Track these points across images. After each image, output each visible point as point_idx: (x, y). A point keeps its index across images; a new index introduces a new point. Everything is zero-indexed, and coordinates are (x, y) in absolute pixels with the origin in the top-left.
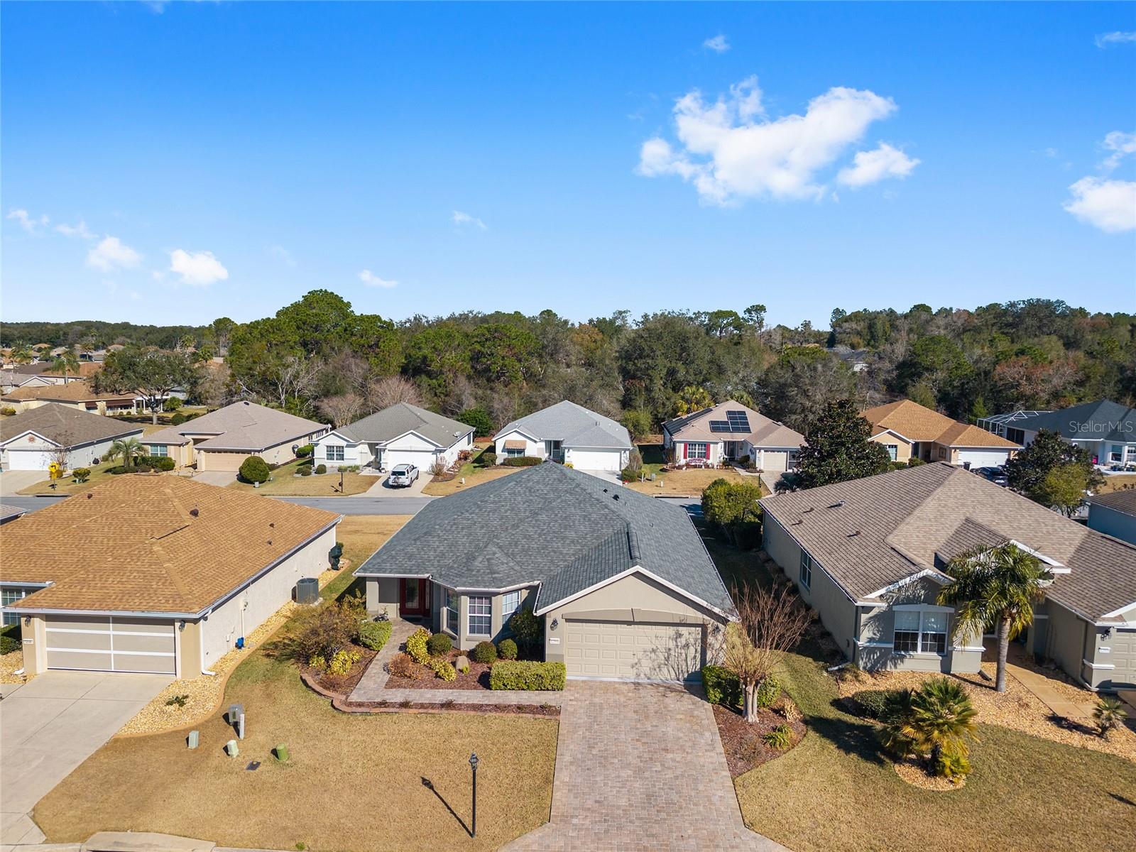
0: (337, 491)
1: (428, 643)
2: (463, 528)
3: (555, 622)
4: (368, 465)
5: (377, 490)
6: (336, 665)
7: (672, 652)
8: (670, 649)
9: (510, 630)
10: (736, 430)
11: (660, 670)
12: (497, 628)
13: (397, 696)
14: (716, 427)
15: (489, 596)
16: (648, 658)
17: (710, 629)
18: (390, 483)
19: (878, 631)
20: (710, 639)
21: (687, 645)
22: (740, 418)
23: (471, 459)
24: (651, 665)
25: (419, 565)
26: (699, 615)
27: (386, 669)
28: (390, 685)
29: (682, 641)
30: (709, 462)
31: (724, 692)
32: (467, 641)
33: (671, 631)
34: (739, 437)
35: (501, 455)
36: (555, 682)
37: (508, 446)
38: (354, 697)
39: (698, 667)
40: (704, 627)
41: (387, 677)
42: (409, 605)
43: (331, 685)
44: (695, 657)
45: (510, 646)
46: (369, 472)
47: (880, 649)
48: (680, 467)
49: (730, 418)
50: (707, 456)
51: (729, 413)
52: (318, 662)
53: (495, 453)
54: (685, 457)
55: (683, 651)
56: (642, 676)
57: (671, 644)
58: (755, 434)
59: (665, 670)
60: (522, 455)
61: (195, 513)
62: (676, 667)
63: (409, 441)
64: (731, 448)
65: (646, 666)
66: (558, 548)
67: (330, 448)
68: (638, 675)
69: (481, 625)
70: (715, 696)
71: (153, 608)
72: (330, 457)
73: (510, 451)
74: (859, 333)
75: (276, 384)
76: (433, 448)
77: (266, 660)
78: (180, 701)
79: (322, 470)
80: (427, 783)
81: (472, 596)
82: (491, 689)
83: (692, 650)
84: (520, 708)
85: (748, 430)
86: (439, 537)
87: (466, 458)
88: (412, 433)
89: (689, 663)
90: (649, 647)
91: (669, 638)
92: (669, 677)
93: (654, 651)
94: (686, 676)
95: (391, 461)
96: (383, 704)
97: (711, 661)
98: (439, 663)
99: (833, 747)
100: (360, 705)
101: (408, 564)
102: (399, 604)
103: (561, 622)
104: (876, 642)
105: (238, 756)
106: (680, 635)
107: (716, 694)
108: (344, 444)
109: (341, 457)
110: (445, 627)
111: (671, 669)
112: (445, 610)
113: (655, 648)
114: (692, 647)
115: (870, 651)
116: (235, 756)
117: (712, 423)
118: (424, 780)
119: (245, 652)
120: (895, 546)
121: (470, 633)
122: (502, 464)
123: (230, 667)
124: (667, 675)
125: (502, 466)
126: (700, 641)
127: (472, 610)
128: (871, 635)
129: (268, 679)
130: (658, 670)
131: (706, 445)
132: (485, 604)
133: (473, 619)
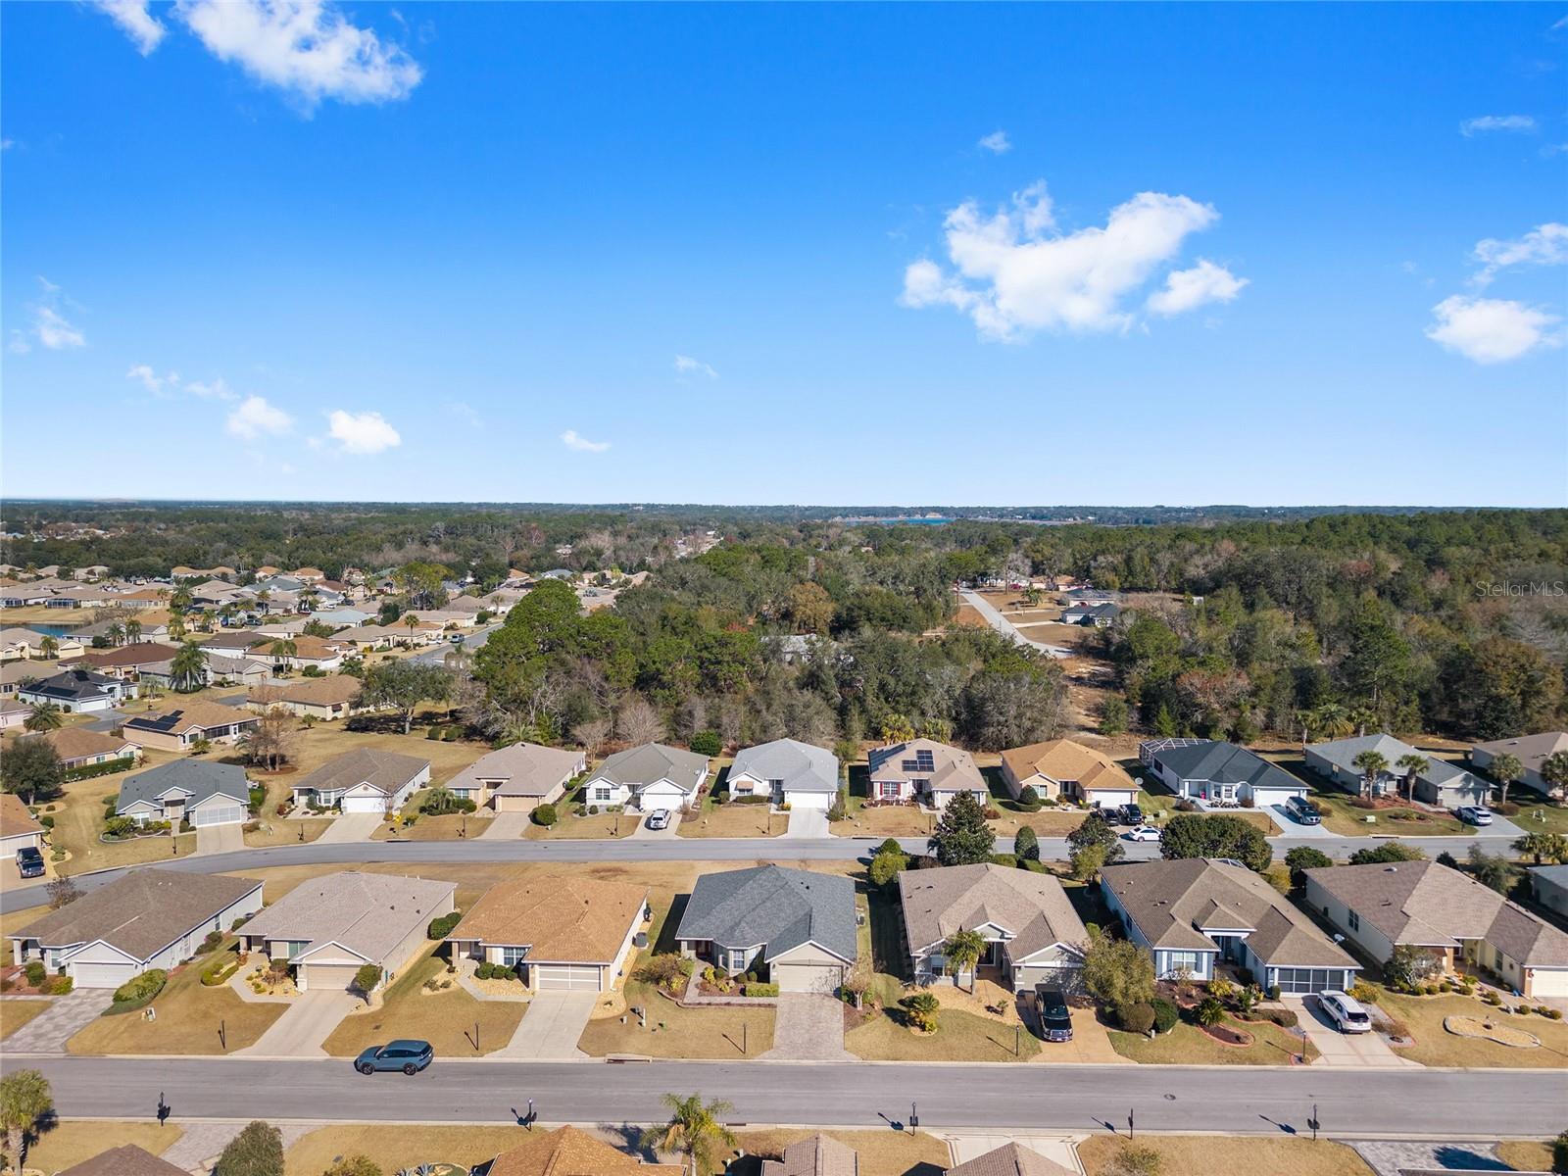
0: (612, 834)
3: (774, 966)
4: (628, 803)
5: (641, 833)
6: (674, 985)
7: (828, 979)
8: (827, 977)
10: (923, 769)
11: (822, 987)
12: (747, 966)
13: (705, 1000)
14: (908, 766)
16: (817, 981)
17: (844, 968)
18: (652, 826)
19: (925, 967)
20: (844, 973)
21: (835, 975)
22: (928, 757)
23: (708, 791)
24: (819, 984)
25: (707, 934)
26: (839, 962)
27: (697, 986)
28: (700, 995)
29: (833, 973)
30: (900, 798)
32: (733, 972)
33: (826, 969)
34: (924, 775)
35: (734, 794)
36: (775, 993)
37: (740, 787)
38: (686, 1001)
39: (840, 985)
40: (841, 967)
41: (698, 991)
42: (700, 951)
43: (674, 995)
44: (838, 981)
46: (630, 811)
47: (925, 976)
49: (919, 757)
50: (898, 792)
51: (919, 752)
52: (663, 983)
53: (728, 790)
54: (881, 794)
55: (832, 978)
57: (827, 975)
59: (824, 987)
60: (749, 794)
61: (587, 902)
62: (830, 985)
63: (662, 786)
64: (920, 785)
66: (776, 923)
67: (599, 790)
68: (813, 989)
69: (739, 964)
71: (590, 961)
72: (599, 797)
73: (741, 790)
75: (526, 703)
76: (681, 791)
77: (637, 982)
78: (610, 1003)
79: (594, 810)
80: (724, 1036)
81: (735, 950)
83: (837, 977)
84: (760, 1005)
85: (931, 769)
86: (715, 915)
88: (662, 780)
89: (835, 983)
90: (818, 976)
91: (826, 972)
92: (826, 991)
93: (820, 978)
94: (834, 990)
95: (650, 803)
96: (699, 1004)
98: (722, 984)
99: (890, 1021)
100: (690, 1004)
101: (702, 933)
103: (777, 965)
104: (924, 972)
105: (646, 1027)
106: (830, 971)
108: (610, 787)
109: (608, 798)
110: (721, 964)
111: (827, 987)
112: (721, 956)
113: (820, 976)
115: (921, 976)
116: (644, 1027)
117: (905, 762)
118: (723, 1034)
120: (939, 924)
122: (734, 801)
125: (735, 804)
126: (840, 973)
127: (735, 957)
128: (921, 969)
129: (643, 992)
131: (898, 785)
133: (735, 961)
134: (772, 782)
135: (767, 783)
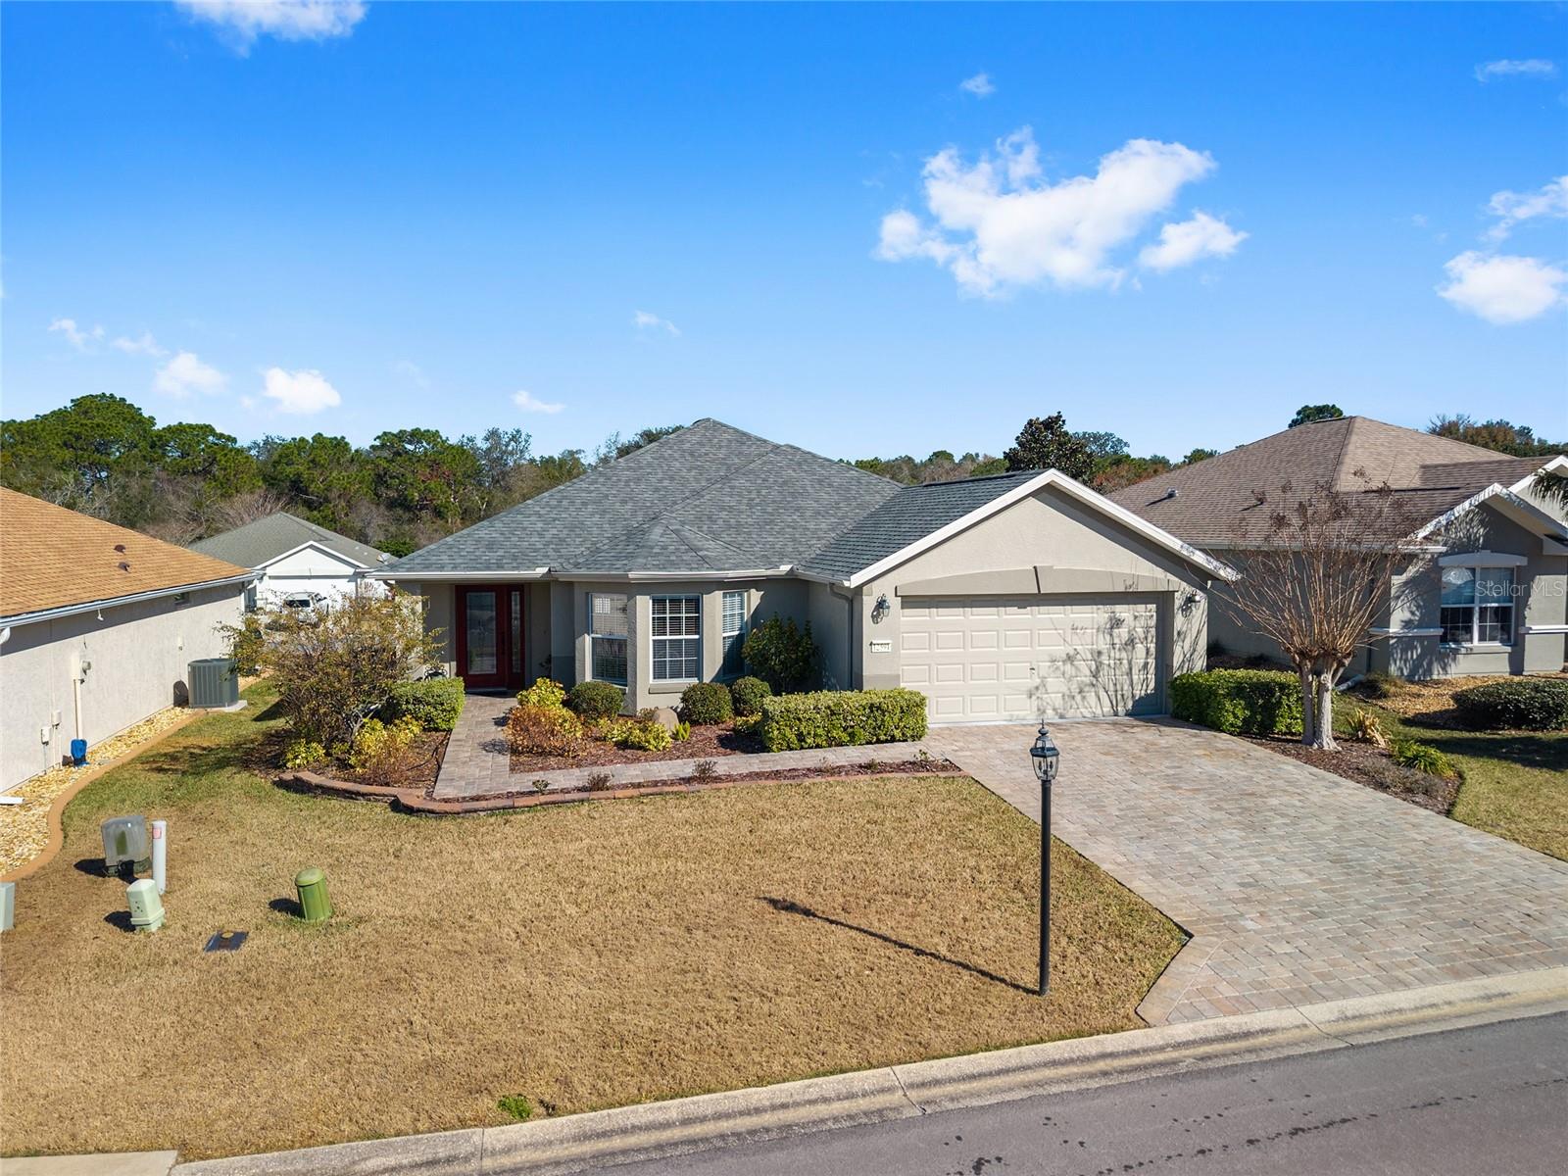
1: (566, 699)
7: (1104, 659)
8: (1100, 653)
9: (740, 659)
11: (1084, 698)
15: (693, 594)
19: (1418, 607)
21: (1131, 642)
25: (515, 558)
27: (492, 746)
28: (522, 768)
29: (1122, 633)
31: (1250, 706)
32: (657, 693)
33: (1099, 614)
38: (447, 792)
44: (1146, 664)
45: (752, 683)
47: (1420, 639)
55: (1124, 655)
56: (1050, 712)
57: (1103, 644)
59: (1091, 697)
62: (1112, 688)
63: (306, 559)
69: (678, 659)
70: (1236, 716)
77: (160, 778)
82: (768, 750)
83: (1140, 648)
88: (311, 547)
89: (1135, 677)
91: (1098, 630)
92: (1099, 711)
93: (1070, 659)
94: (1130, 705)
98: (619, 729)
102: (454, 664)
106: (1117, 623)
107: (1234, 713)
110: (587, 674)
111: (1102, 694)
112: (586, 643)
114: (1140, 645)
115: (1406, 643)
119: (93, 773)
121: (654, 678)
123: (62, 791)
124: (1096, 705)
127: (659, 627)
128: (1407, 615)
129: (185, 799)
130: (1078, 698)
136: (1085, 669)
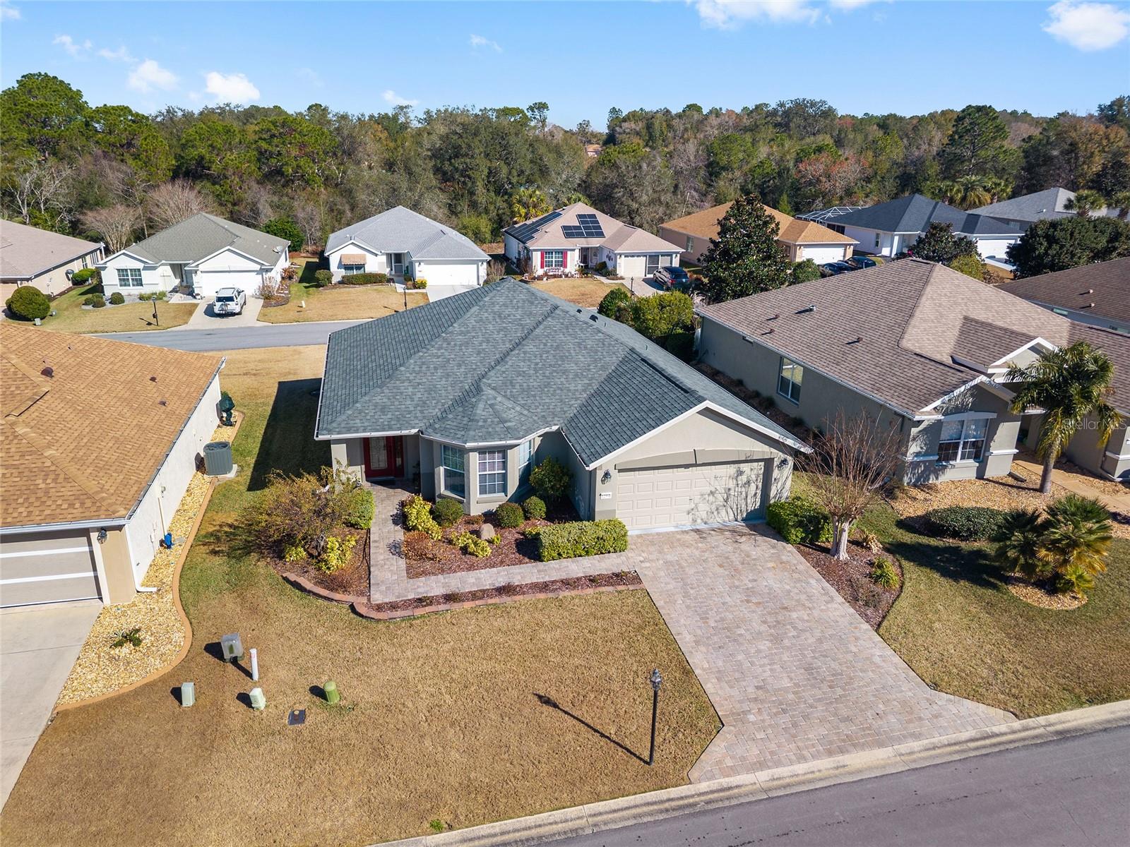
0: (149, 324)
1: (431, 512)
2: (436, 368)
3: (607, 475)
4: (175, 291)
5: (199, 321)
6: (333, 558)
7: (732, 492)
8: (729, 489)
9: (528, 486)
10: (590, 235)
11: (718, 513)
12: (513, 484)
13: (434, 586)
14: (569, 232)
15: (503, 451)
16: (705, 501)
17: (776, 462)
18: (216, 310)
19: (925, 445)
20: (776, 473)
21: (748, 482)
22: (592, 222)
23: (296, 278)
24: (708, 509)
25: (398, 420)
26: (766, 448)
27: (395, 549)
28: (412, 573)
29: (744, 478)
30: (567, 271)
31: (805, 531)
32: (479, 503)
33: (732, 469)
34: (594, 242)
35: (337, 273)
36: (614, 540)
37: (345, 262)
38: (378, 597)
39: (758, 504)
40: (768, 463)
41: (402, 563)
42: (374, 466)
43: (335, 583)
44: (755, 494)
45: (537, 504)
46: (178, 299)
47: (924, 462)
48: (540, 278)
49: (582, 222)
50: (564, 264)
51: (580, 216)
52: (297, 554)
53: (329, 269)
54: (542, 267)
55: (743, 489)
56: (699, 521)
57: (731, 484)
58: (609, 238)
59: (723, 513)
60: (361, 272)
61: (47, 372)
62: (735, 507)
63: (226, 259)
64: (585, 254)
65: (703, 509)
66: (562, 383)
67: (122, 272)
68: (694, 521)
69: (498, 483)
70: (797, 537)
71: (53, 518)
72: (124, 282)
73: (348, 267)
74: (638, 133)
75: (12, 195)
76: (257, 267)
77: (217, 560)
78: (132, 638)
79: (117, 299)
80: (546, 701)
81: (482, 451)
82: (542, 561)
83: (753, 486)
84: (593, 581)
85: (601, 235)
86: (408, 379)
87: (290, 278)
88: (229, 250)
89: (749, 501)
90: (708, 489)
91: (730, 477)
92: (727, 519)
93: (712, 493)
94: (744, 516)
95: (208, 286)
96: (421, 601)
97: (775, 497)
98: (461, 535)
99: (936, 576)
100: (393, 606)
101: (385, 419)
102: (363, 466)
103: (613, 473)
104: (923, 456)
105: (267, 706)
106: (741, 473)
107: (796, 534)
108: (141, 266)
109: (139, 283)
110: (442, 488)
111: (729, 510)
112: (441, 471)
113: (713, 490)
114: (753, 484)
115: (915, 465)
116: (262, 708)
117: (565, 228)
118: (540, 697)
119: (179, 553)
120: (918, 351)
121: (480, 494)
122: (340, 283)
123: (171, 575)
124: (726, 517)
125: (341, 285)
126: (761, 476)
127: (483, 466)
128: (918, 450)
129: (239, 585)
130: (716, 513)
131: (563, 253)
132: (497, 458)
133: (483, 478)
134: (389, 256)
135: (384, 259)
136: (720, 498)
